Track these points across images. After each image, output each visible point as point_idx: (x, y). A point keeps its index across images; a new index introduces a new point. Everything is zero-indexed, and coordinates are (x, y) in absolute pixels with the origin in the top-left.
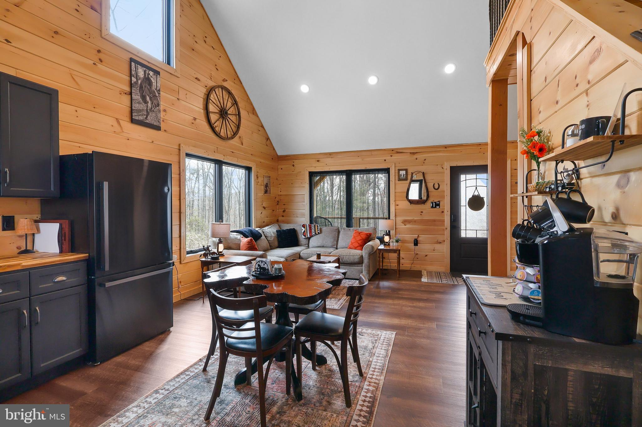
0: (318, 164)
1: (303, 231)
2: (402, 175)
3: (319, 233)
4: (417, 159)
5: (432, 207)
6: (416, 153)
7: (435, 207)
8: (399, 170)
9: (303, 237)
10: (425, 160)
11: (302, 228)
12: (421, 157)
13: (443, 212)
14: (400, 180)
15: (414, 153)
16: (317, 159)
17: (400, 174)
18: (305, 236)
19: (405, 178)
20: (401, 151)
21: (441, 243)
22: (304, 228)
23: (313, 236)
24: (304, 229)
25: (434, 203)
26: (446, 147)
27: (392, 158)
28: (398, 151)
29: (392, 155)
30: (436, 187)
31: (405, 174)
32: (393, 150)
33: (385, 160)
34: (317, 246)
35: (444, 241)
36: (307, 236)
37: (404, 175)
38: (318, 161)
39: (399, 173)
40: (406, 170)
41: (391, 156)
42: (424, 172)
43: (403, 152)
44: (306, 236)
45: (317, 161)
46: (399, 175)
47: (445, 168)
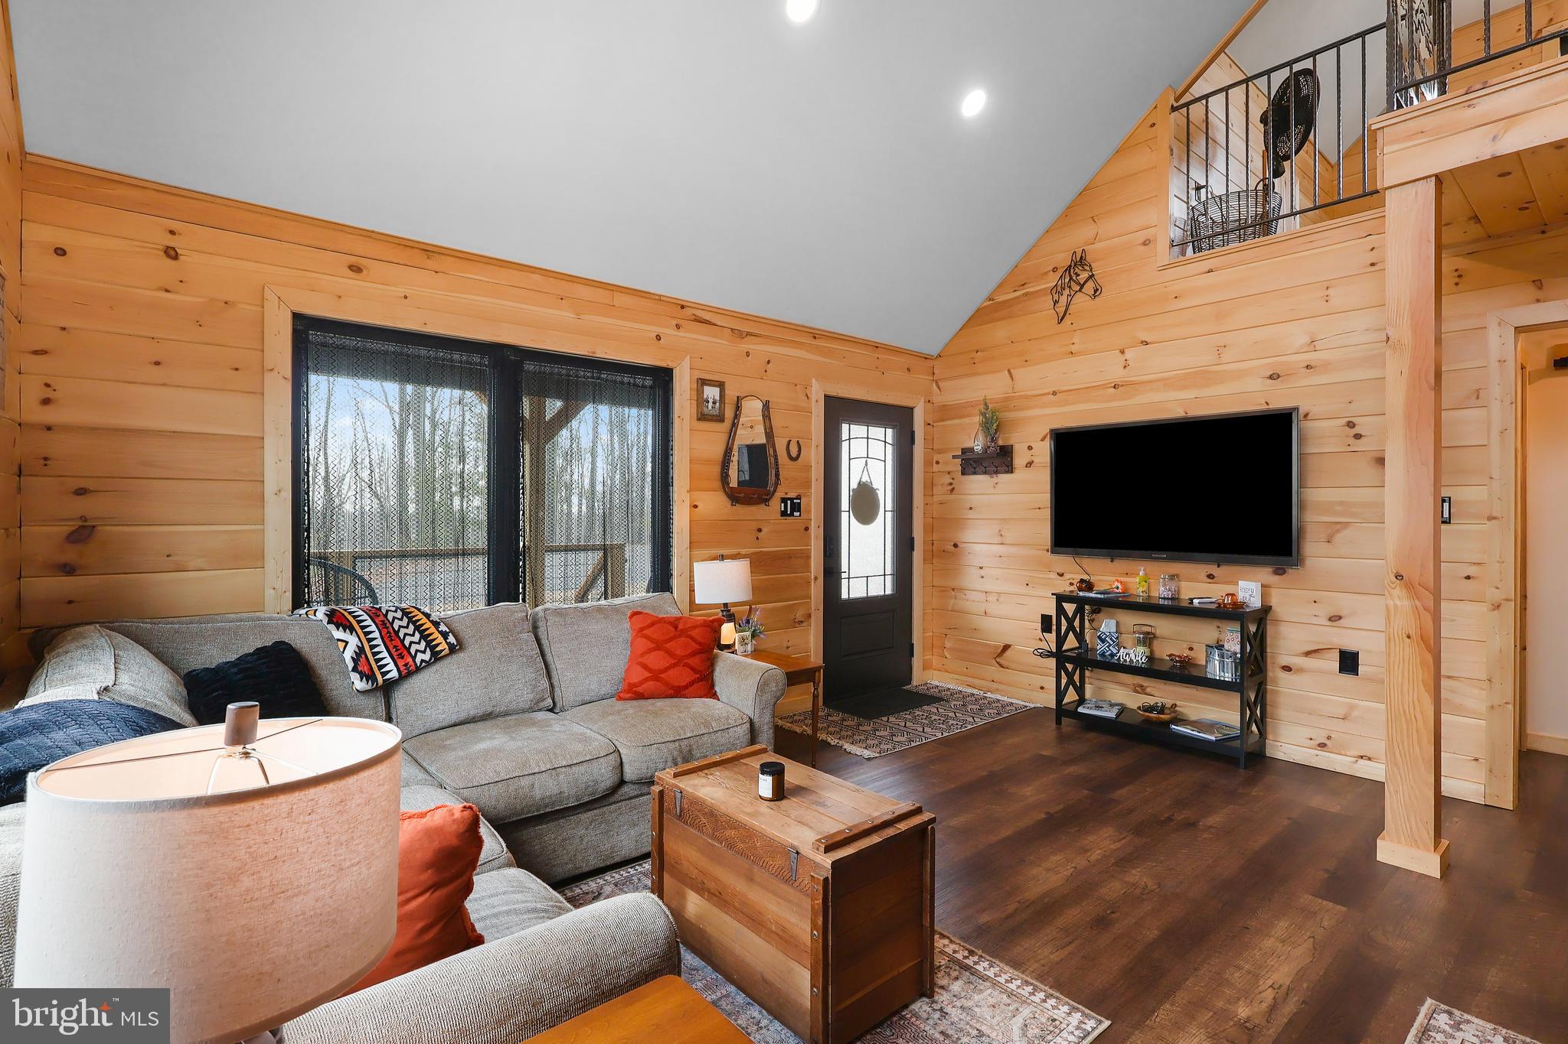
0: (352, 282)
1: (348, 655)
2: (711, 401)
3: (453, 650)
4: (748, 354)
5: (784, 514)
6: (748, 334)
7: (792, 514)
8: (703, 382)
9: (360, 684)
10: (769, 362)
11: (339, 634)
12: (760, 349)
13: (807, 529)
14: (702, 417)
15: (742, 335)
16: (353, 260)
17: (705, 396)
18: (369, 676)
19: (716, 412)
20: (707, 316)
21: (802, 622)
22: (352, 630)
23: (418, 669)
24: (353, 641)
25: (789, 502)
26: (815, 334)
27: (681, 334)
28: (700, 313)
29: (680, 322)
30: (794, 452)
31: (718, 398)
32: (683, 307)
33: (658, 338)
34: (454, 718)
35: (809, 616)
36: (384, 674)
37: (714, 403)
38: (356, 269)
39: (700, 392)
40: (721, 385)
41: (678, 327)
42: (767, 402)
43: (713, 321)
44: (375, 680)
45: (351, 267)
46: (701, 401)
47: (814, 397)
